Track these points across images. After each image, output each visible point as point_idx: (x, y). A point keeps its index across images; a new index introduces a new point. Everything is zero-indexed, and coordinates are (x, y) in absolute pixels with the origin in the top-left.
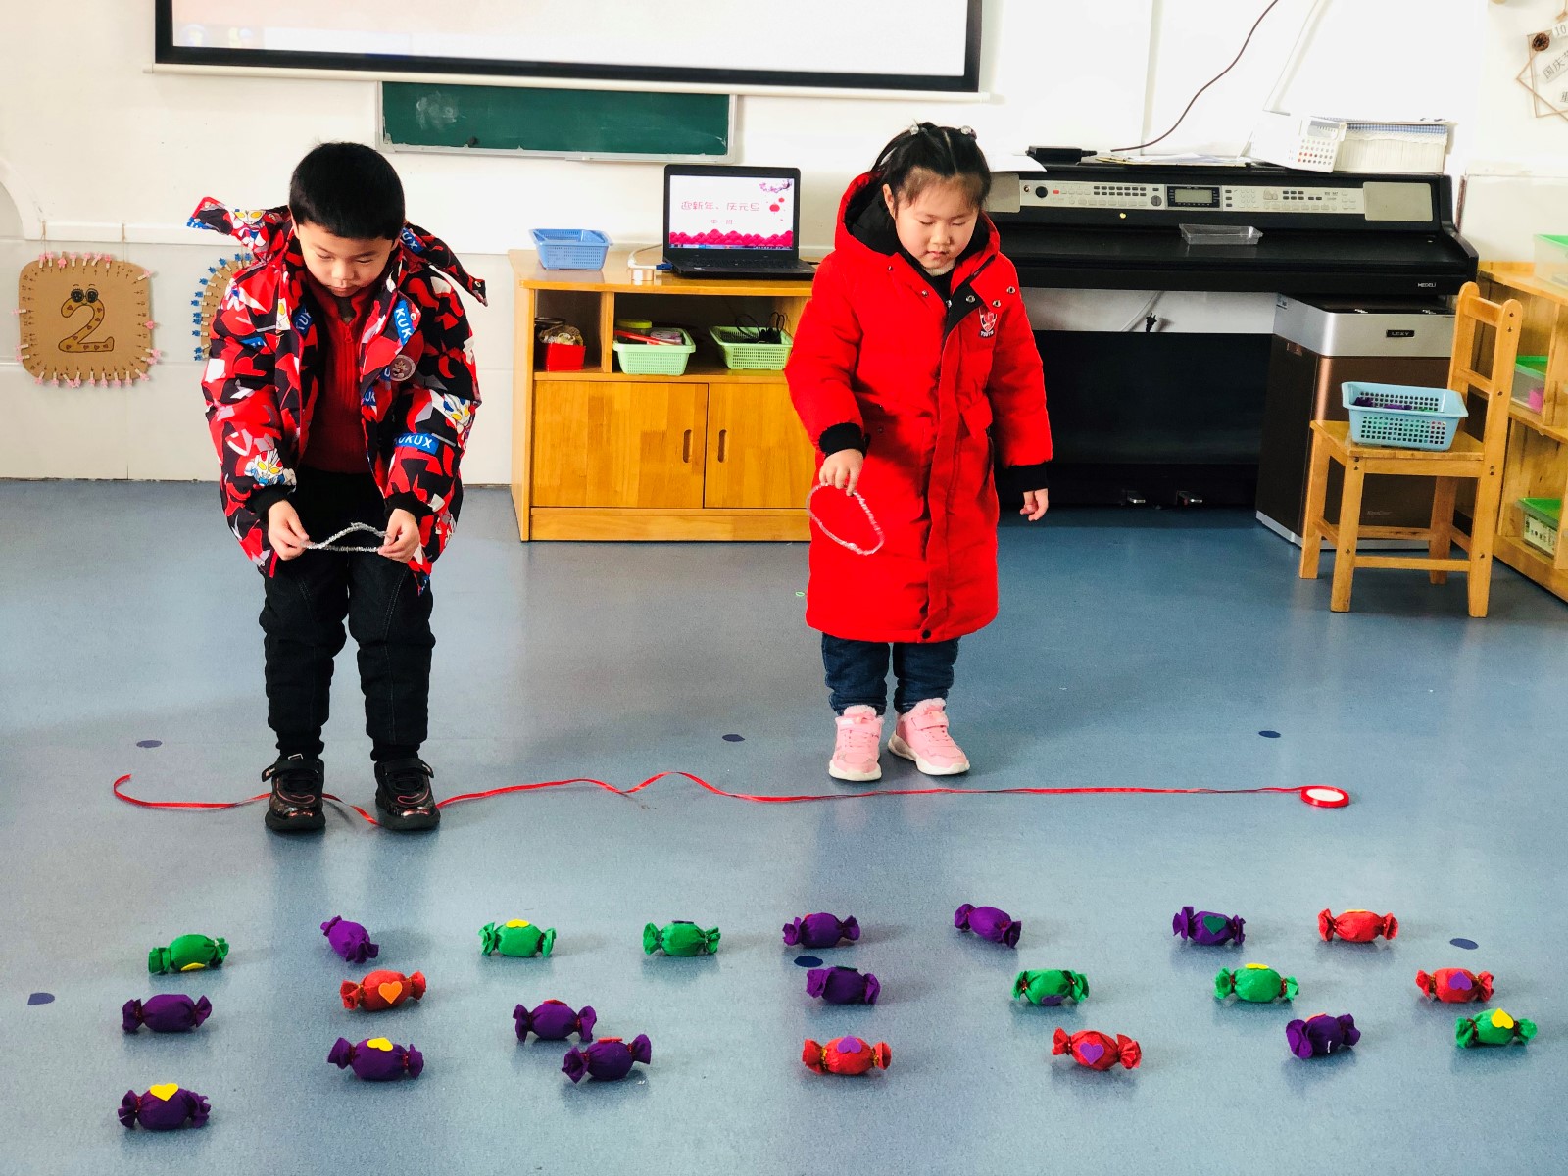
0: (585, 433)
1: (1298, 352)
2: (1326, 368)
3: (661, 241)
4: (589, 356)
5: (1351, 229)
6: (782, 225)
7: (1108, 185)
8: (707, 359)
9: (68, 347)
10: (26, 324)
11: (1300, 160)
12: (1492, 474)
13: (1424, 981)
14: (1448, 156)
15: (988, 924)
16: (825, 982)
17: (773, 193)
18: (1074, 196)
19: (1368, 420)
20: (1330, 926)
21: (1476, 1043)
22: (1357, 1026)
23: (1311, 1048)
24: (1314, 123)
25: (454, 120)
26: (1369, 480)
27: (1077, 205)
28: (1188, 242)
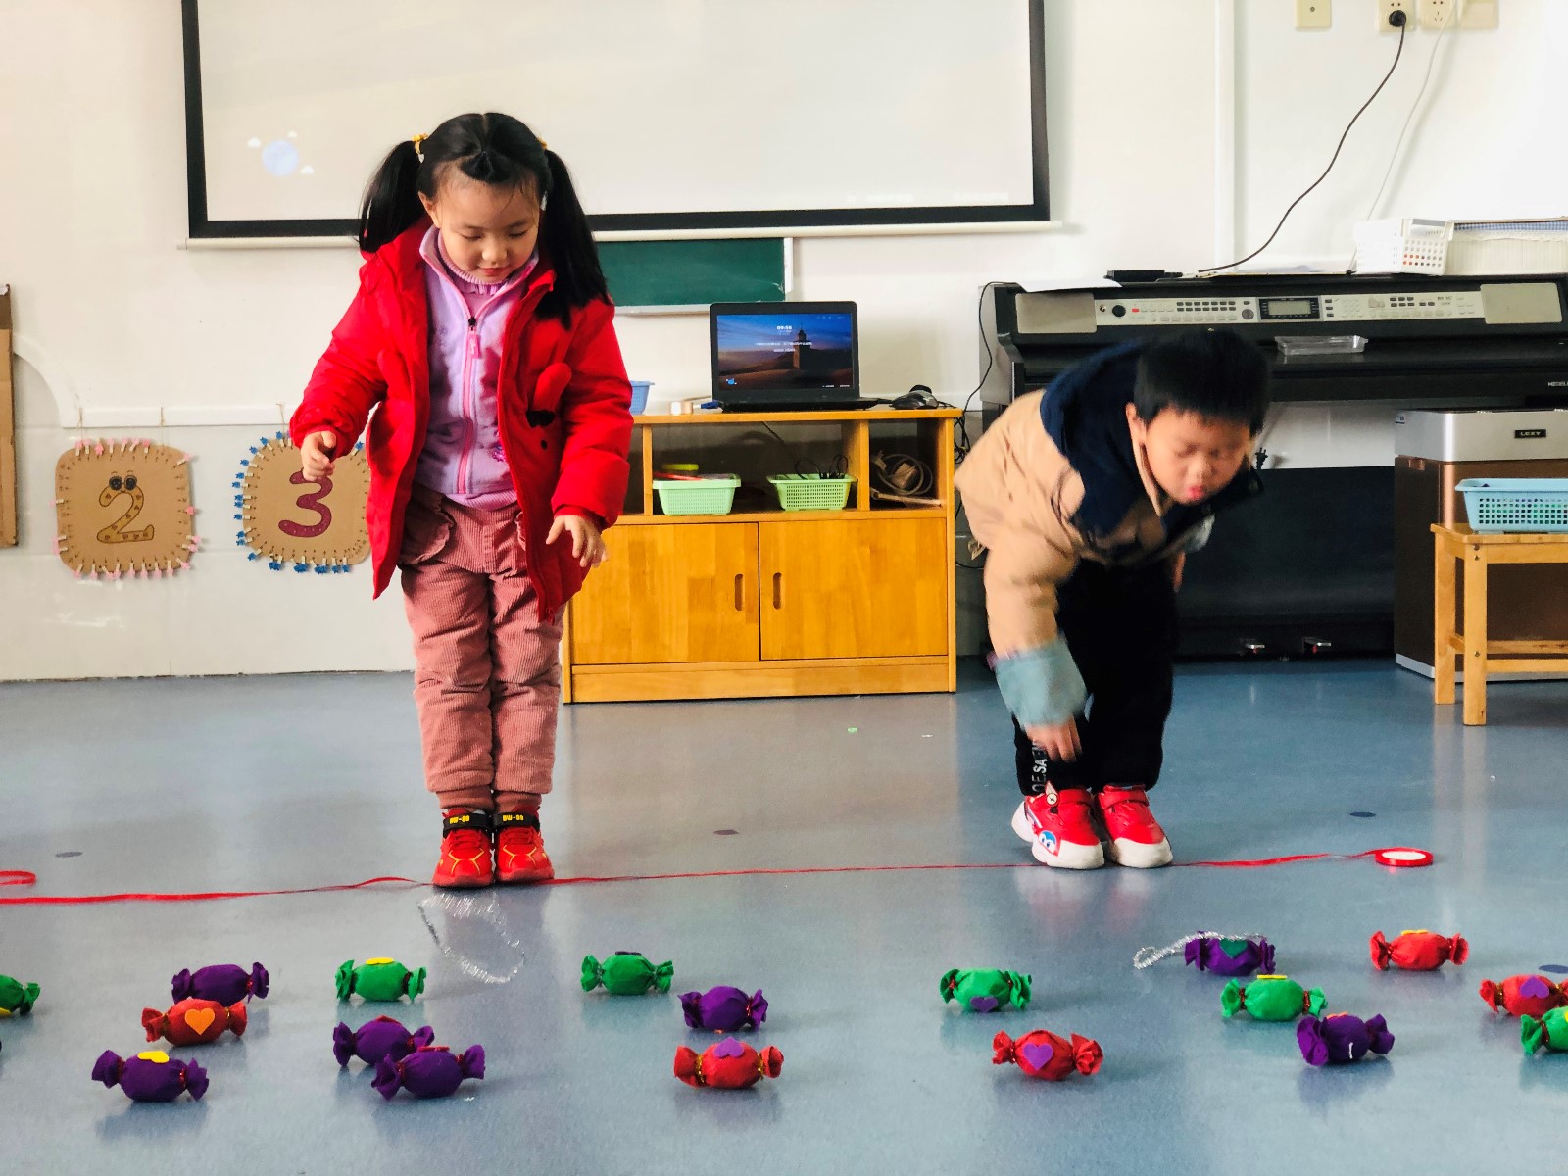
0: (627, 582)
1: (1420, 466)
2: (1449, 472)
7: (1192, 300)
9: (107, 537)
10: (63, 515)
11: (1405, 263)
13: (1490, 992)
18: (1156, 313)
20: (1384, 953)
21: (1550, 1047)
22: (1391, 1028)
23: (1325, 1051)
24: (1417, 220)
27: (1159, 322)
28: (1286, 353)
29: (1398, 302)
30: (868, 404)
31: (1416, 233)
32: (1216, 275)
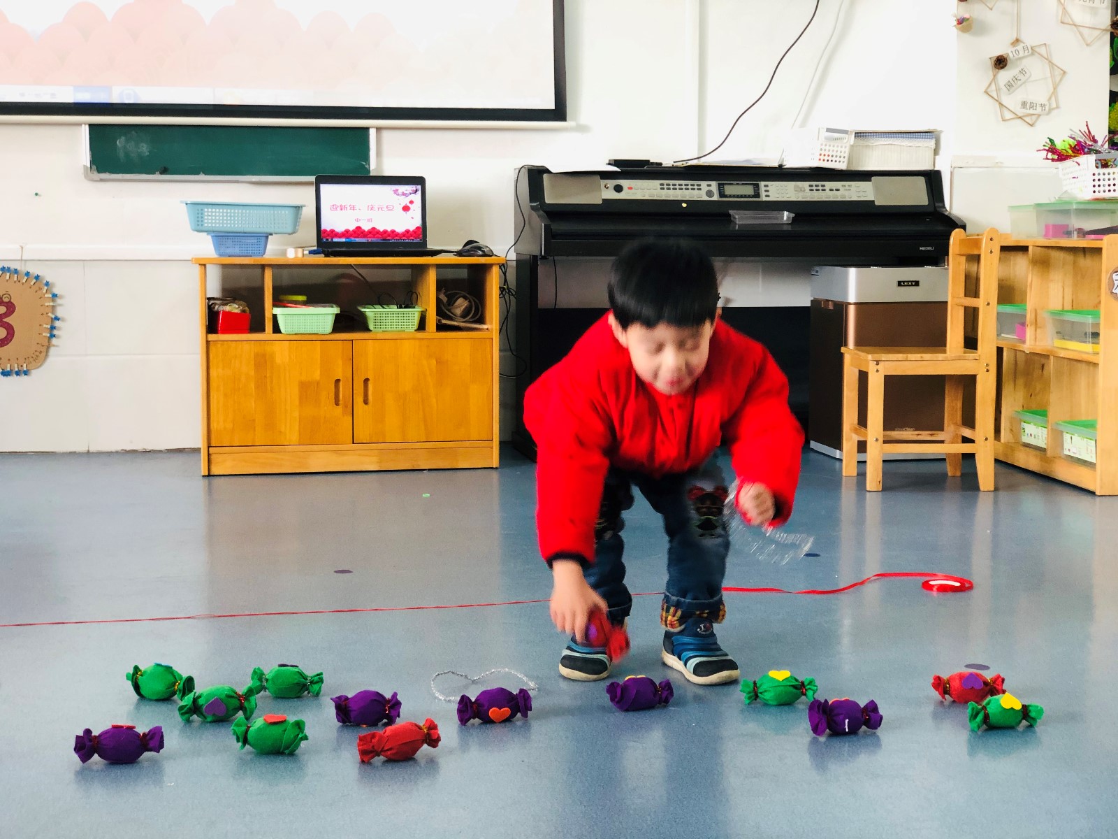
0: (252, 385)
1: (831, 307)
2: (852, 311)
3: (315, 236)
5: (864, 212)
6: (412, 222)
7: (671, 182)
11: (820, 160)
13: (940, 685)
14: (937, 157)
17: (403, 197)
18: (645, 191)
23: (829, 728)
24: (829, 130)
25: (147, 154)
27: (647, 198)
28: (737, 222)
29: (814, 188)
30: (434, 253)
31: (827, 139)
32: (688, 164)
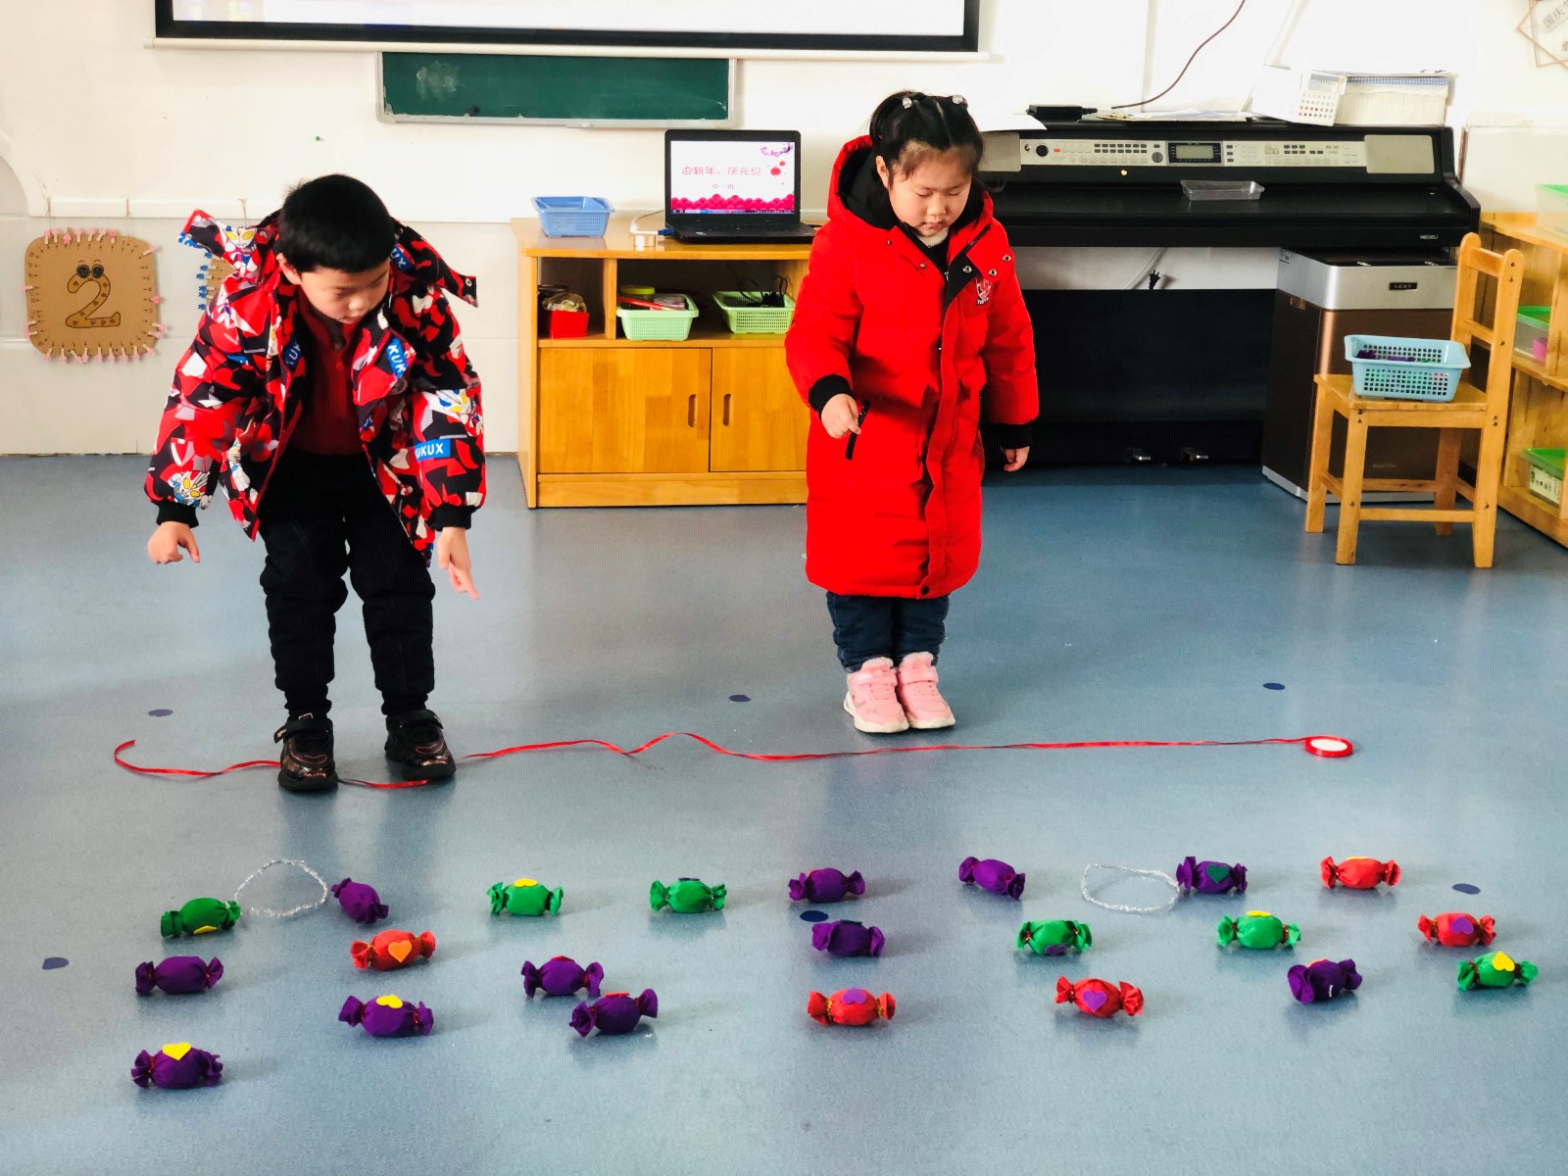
0: (590, 402)
1: (1302, 306)
2: (1329, 319)
3: (663, 207)
4: (593, 322)
5: (1352, 182)
6: (782, 188)
7: (1109, 142)
8: (710, 324)
9: (75, 323)
10: (33, 301)
11: (1300, 114)
12: (1495, 424)
13: (1426, 926)
14: (1449, 108)
15: (993, 878)
16: (829, 937)
17: (773, 157)
18: (1076, 154)
19: (1370, 373)
20: (1332, 874)
21: (1478, 986)
22: (1359, 970)
23: (1312, 993)
24: (1314, 77)
25: (454, 90)
26: (1373, 432)
27: (1077, 163)
28: (1190, 197)
31: (1311, 88)
32: (1132, 117)
